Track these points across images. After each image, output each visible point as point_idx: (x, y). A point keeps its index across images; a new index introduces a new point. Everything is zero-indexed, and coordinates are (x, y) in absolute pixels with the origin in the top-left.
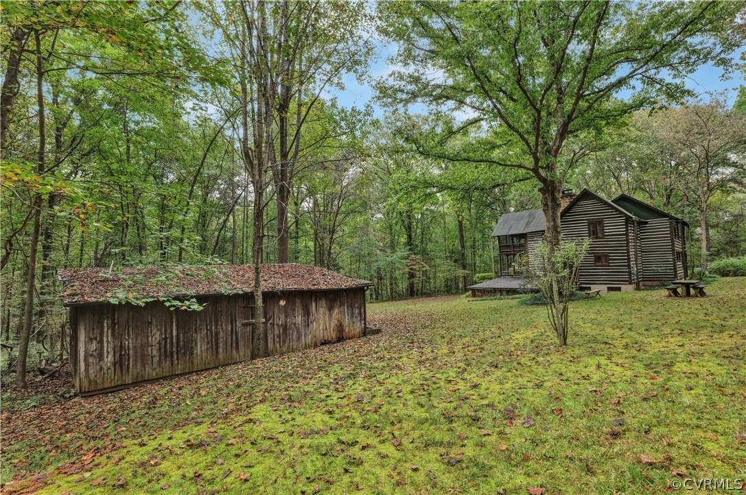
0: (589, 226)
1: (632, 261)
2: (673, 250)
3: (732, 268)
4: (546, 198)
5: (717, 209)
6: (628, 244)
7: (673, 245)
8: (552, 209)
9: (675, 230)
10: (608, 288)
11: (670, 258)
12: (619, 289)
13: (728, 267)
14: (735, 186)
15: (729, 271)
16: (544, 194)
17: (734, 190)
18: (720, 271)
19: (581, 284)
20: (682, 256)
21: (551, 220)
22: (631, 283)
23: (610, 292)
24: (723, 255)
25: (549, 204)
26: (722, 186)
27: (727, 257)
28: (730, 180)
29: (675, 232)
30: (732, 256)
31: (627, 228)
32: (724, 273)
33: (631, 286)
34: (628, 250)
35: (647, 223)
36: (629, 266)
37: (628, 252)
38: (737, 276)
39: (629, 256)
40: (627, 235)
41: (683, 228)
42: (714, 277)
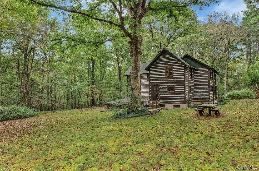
0: (166, 70)
1: (187, 91)
2: (209, 85)
3: (236, 95)
4: (132, 48)
5: (232, 69)
6: (184, 81)
7: (209, 82)
8: (135, 55)
9: (211, 75)
10: (174, 105)
11: (207, 89)
12: (179, 106)
13: (234, 95)
14: (239, 60)
15: (235, 97)
16: (131, 45)
17: (239, 62)
18: (231, 97)
19: (160, 103)
20: (213, 89)
21: (134, 62)
22: (185, 103)
23: (175, 108)
24: (233, 89)
25: (134, 51)
26: (234, 60)
27: (234, 90)
28: (237, 57)
29: (211, 76)
30: (236, 89)
31: (185, 71)
32: (233, 97)
33: (185, 105)
34: (184, 84)
35: (197, 70)
36: (184, 93)
37: (184, 85)
38: (238, 99)
39: (185, 87)
40: (184, 75)
41: (215, 75)
42: (228, 100)
